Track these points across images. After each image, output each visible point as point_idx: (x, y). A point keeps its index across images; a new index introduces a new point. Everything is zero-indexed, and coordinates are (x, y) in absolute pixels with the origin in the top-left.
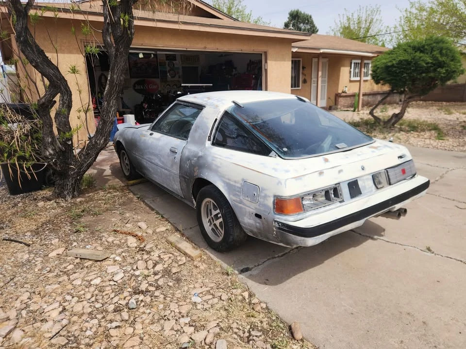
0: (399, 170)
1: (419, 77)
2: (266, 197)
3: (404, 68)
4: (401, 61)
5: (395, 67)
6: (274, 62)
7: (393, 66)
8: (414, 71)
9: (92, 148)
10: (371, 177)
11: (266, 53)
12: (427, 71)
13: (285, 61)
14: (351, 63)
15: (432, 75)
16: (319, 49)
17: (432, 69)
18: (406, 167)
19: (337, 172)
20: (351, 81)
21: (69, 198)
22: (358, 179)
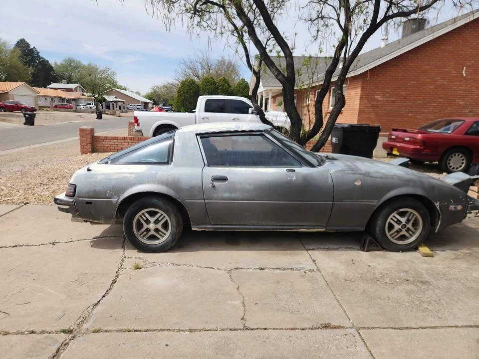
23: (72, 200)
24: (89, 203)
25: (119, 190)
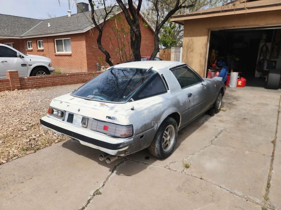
0: (103, 125)
10: (82, 117)
18: (110, 127)
19: (67, 105)
22: (74, 115)
23: (132, 139)
24: (142, 137)
25: (157, 118)
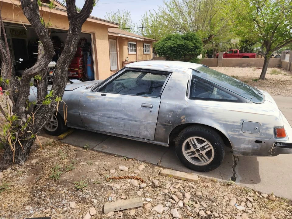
1: (187, 53)
2: (267, 129)
3: (180, 49)
4: (179, 45)
5: (176, 48)
6: (99, 40)
7: (175, 47)
8: (186, 50)
9: (48, 112)
11: (94, 34)
12: (191, 50)
13: (105, 40)
14: (128, 43)
15: (193, 52)
16: (118, 34)
17: (193, 49)
20: (129, 54)
21: (22, 162)
